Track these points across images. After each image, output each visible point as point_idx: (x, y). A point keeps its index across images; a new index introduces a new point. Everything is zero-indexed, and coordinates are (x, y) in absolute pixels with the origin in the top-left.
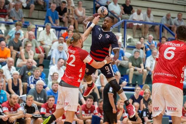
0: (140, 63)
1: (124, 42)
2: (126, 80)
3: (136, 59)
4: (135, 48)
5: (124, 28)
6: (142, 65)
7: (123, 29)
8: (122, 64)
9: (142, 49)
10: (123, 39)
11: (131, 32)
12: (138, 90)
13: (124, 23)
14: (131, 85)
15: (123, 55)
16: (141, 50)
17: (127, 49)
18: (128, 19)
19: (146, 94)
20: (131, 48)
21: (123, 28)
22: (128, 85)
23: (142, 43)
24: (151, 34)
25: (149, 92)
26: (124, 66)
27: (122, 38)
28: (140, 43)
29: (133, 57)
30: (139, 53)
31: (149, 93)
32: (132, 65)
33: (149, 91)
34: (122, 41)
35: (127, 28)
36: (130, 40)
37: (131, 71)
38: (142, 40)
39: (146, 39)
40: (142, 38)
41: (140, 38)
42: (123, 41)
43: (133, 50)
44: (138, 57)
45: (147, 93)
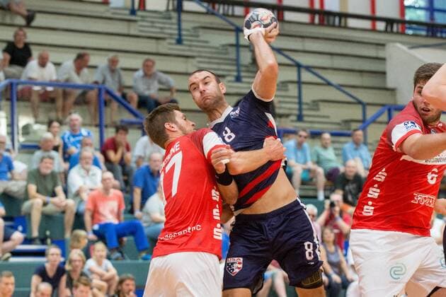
0: (55, 185)
1: (12, 134)
2: (20, 228)
3: (44, 176)
4: (38, 148)
5: (10, 99)
6: (59, 189)
7: (9, 103)
8: (9, 190)
9: (56, 149)
10: (10, 129)
11: (29, 109)
12: (53, 254)
13: (9, 88)
14: (38, 241)
15: (10, 168)
16: (54, 153)
17: (19, 152)
18: (19, 78)
19: (73, 263)
20: (29, 148)
21: (7, 99)
22: (28, 241)
23: (54, 135)
24: (75, 112)
25: (81, 257)
26: (16, 195)
27: (8, 126)
28: (49, 135)
29: (38, 171)
30: (51, 161)
31: (79, 261)
32: (38, 191)
33: (80, 255)
34: (8, 133)
35: (18, 100)
36: (26, 130)
37: (36, 204)
38: (54, 127)
39: (66, 124)
40: (56, 124)
41: (50, 124)
42: (10, 131)
43: (33, 153)
44: (48, 171)
45: (75, 261)
